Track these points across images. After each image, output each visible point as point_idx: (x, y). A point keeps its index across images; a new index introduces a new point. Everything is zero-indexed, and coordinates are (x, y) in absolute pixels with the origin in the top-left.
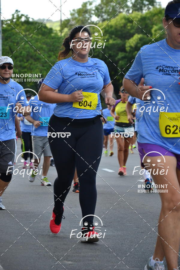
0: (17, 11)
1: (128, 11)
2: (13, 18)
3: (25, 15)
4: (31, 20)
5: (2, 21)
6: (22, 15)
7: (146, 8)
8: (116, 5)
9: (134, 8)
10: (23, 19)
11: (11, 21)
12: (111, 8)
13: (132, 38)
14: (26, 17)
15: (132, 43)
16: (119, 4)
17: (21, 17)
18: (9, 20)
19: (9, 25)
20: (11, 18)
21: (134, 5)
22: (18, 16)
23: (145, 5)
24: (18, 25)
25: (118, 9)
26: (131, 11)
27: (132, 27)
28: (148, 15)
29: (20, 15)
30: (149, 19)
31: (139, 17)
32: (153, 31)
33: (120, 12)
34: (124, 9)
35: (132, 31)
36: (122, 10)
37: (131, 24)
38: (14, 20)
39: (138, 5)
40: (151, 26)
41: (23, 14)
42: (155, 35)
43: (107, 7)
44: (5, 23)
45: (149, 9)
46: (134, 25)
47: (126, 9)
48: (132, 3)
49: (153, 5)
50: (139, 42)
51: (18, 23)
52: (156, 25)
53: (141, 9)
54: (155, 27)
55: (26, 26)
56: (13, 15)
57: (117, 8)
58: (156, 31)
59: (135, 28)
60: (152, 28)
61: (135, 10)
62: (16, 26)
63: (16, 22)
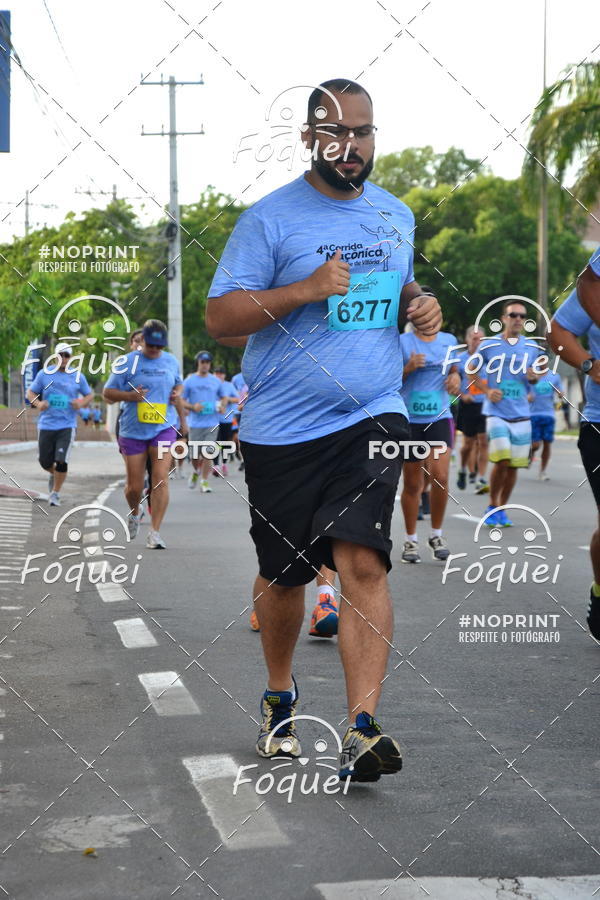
0: (209, 186)
1: (428, 182)
2: (203, 201)
3: (227, 194)
4: (237, 204)
5: (181, 207)
6: (220, 195)
7: (464, 177)
8: (404, 172)
9: (440, 178)
10: (222, 203)
11: (200, 206)
12: (395, 178)
13: (437, 236)
14: (228, 198)
15: (437, 244)
16: (411, 170)
17: (217, 199)
18: (195, 205)
19: (194, 215)
20: (197, 200)
21: (440, 172)
22: (211, 196)
23: (462, 172)
24: (212, 214)
25: (407, 180)
26: (433, 184)
27: (437, 215)
28: (469, 191)
29: (216, 195)
30: (470, 198)
31: (451, 195)
32: (478, 221)
33: (413, 186)
34: (419, 180)
35: (436, 223)
36: (415, 182)
37: (435, 209)
38: (205, 205)
39: (447, 170)
40: (473, 212)
41: (221, 192)
42: (483, 229)
43: (387, 175)
44: (187, 210)
45: (468, 178)
46: (440, 209)
47: (424, 180)
48: (435, 168)
49: (476, 171)
50: (451, 243)
51: (212, 209)
52: (484, 210)
53: (453, 179)
54: (482, 215)
55: (227, 215)
56: (203, 195)
57: (407, 177)
58: (483, 221)
59: (443, 216)
60: (475, 216)
61: (443, 181)
62: (208, 216)
63: (208, 208)
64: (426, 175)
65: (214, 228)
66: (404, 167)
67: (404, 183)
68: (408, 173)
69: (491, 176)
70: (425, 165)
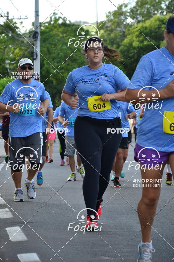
0: (54, 13)
1: (162, 12)
2: (51, 21)
3: (63, 18)
4: (68, 22)
5: (40, 23)
6: (60, 18)
8: (150, 7)
9: (168, 10)
10: (61, 21)
11: (49, 23)
12: (146, 10)
16: (154, 6)
17: (58, 20)
18: (47, 23)
19: (47, 27)
21: (168, 7)
22: (55, 18)
24: (55, 27)
26: (165, 13)
29: (57, 18)
33: (155, 14)
34: (158, 11)
36: (156, 12)
38: (52, 23)
39: (171, 7)
43: (142, 9)
44: (43, 25)
47: (160, 11)
48: (166, 5)
51: (55, 25)
55: (63, 28)
56: (51, 18)
57: (152, 10)
61: (169, 12)
62: (53, 28)
63: (53, 24)
65: (56, 34)
66: (150, 4)
70: (161, 3)
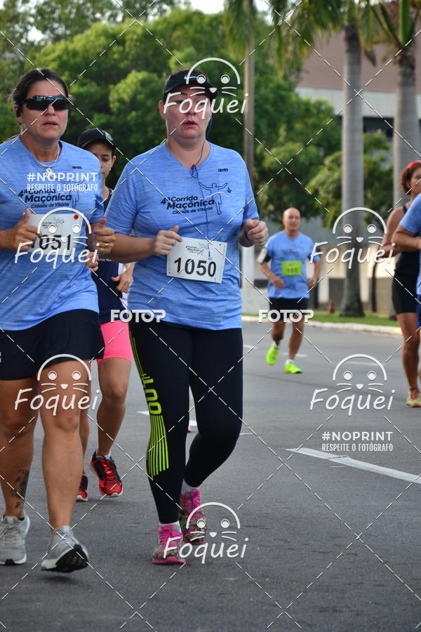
64: (111, 7)
67: (85, 17)
68: (89, 5)
69: (187, 10)
